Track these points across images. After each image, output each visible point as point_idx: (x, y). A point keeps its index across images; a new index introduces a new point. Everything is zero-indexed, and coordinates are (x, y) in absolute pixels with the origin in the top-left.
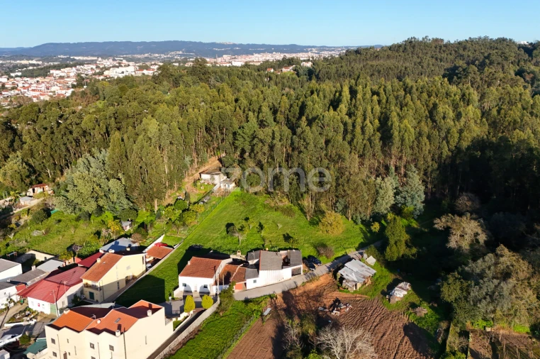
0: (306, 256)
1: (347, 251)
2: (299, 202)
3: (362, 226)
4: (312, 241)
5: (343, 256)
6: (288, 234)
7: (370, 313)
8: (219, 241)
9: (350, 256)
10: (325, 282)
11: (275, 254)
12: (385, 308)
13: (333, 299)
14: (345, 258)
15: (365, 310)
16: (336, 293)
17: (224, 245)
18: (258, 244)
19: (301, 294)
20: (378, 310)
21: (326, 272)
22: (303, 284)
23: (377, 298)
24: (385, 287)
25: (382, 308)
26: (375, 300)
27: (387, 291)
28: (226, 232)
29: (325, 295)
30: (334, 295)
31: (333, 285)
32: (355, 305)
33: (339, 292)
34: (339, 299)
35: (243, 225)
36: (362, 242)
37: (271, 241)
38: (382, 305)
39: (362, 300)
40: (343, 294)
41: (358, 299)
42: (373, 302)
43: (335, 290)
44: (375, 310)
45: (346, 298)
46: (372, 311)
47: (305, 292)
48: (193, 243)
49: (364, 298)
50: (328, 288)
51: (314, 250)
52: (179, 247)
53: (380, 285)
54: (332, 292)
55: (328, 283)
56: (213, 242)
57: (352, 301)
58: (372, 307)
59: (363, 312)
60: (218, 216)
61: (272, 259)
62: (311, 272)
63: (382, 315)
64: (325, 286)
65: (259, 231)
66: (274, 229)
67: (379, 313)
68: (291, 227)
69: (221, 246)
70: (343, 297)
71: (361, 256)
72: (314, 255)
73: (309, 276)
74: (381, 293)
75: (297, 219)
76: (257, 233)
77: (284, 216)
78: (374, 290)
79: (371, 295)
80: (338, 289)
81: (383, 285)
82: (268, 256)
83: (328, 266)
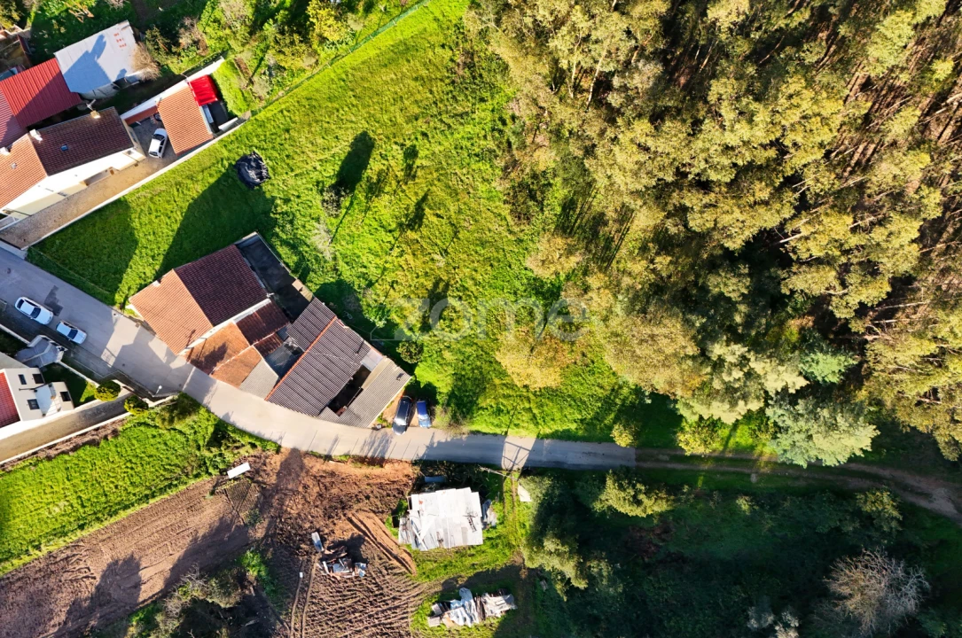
1: (513, 430)
7: (375, 610)
8: (307, 189)
9: (507, 445)
10: (392, 475)
11: (357, 347)
12: (409, 620)
13: (356, 530)
14: (492, 441)
15: (376, 596)
16: (377, 519)
17: (304, 216)
18: (364, 270)
19: (322, 474)
20: (394, 615)
21: (412, 456)
22: (343, 458)
23: (425, 585)
24: (471, 573)
25: (405, 615)
26: (417, 589)
27: (461, 586)
28: (337, 168)
29: (354, 512)
30: (369, 523)
31: (394, 496)
32: (373, 573)
33: (384, 523)
34: (367, 538)
35: (388, 169)
36: (568, 431)
37: (397, 282)
38: (413, 609)
39: (397, 571)
40: (384, 532)
41: (395, 563)
42: (407, 591)
43: (383, 512)
44: (390, 609)
45: (380, 544)
46: (385, 607)
47: (332, 474)
48: (256, 148)
49: (407, 569)
50: (377, 497)
51: (449, 380)
52: (226, 139)
53: (469, 561)
54: (374, 512)
55: (394, 482)
56: (291, 182)
57: (381, 559)
58: (395, 598)
59: (368, 597)
60: (369, 75)
61: (331, 366)
62: (389, 434)
63: (388, 628)
64: (381, 486)
65: (400, 225)
66: (439, 242)
67: (389, 621)
68: (476, 265)
69: (294, 215)
70: (376, 539)
71: (521, 465)
72: (441, 391)
73: (374, 443)
74: (445, 582)
75: (521, 241)
76: (390, 231)
77: (502, 206)
78: (446, 563)
79: (424, 573)
80: (390, 512)
81: (473, 565)
82: (335, 349)
83: (436, 440)
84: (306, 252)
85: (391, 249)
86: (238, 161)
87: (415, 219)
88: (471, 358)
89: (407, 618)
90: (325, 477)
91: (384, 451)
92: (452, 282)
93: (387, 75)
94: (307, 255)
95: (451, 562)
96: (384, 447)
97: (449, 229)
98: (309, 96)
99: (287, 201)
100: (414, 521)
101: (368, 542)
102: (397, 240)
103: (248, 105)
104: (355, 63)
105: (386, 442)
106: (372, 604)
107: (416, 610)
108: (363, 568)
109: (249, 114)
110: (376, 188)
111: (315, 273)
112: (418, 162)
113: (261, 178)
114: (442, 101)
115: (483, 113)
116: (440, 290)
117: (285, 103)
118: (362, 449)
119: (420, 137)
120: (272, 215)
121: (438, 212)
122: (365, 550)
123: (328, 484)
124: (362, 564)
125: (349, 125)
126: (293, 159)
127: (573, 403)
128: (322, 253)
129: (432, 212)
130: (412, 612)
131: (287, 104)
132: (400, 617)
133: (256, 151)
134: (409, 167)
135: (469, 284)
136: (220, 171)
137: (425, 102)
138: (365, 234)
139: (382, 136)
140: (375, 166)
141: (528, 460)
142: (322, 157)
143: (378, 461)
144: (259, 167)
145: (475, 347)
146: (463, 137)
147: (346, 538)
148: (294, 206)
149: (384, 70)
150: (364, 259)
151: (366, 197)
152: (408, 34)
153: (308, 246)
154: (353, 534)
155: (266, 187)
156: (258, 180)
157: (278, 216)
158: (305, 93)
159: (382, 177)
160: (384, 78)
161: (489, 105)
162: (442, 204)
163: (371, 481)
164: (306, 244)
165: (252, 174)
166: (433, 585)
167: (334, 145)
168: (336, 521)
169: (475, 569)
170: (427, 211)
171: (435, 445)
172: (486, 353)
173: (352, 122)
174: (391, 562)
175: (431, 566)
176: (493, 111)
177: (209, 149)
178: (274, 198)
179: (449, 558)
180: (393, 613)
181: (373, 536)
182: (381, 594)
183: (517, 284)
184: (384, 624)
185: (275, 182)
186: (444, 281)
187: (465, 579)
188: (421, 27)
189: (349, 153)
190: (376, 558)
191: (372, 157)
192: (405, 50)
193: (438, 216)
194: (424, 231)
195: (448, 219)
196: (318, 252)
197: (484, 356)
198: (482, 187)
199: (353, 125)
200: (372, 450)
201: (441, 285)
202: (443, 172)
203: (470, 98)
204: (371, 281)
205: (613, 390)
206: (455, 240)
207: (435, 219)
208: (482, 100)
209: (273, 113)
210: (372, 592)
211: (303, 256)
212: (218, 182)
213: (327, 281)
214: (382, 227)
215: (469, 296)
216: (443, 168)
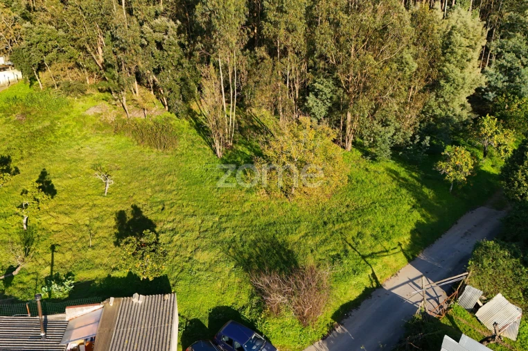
0: (203, 315)
1: (378, 266)
2: (194, 107)
3: (392, 165)
4: (228, 234)
5: (367, 293)
6: (136, 211)
9: (396, 291)
77: (139, 147)
145: (230, 231)
172: (249, 226)
197: (250, 229)
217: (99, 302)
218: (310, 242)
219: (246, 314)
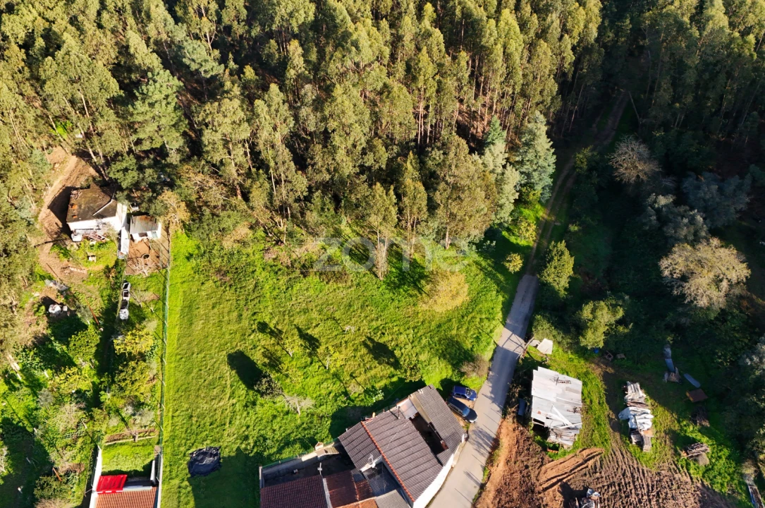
1: (494, 336)
4: (424, 340)
7: (634, 495)
8: (245, 417)
9: (505, 347)
10: (511, 441)
11: (393, 417)
12: (645, 468)
13: (556, 487)
14: (499, 356)
15: (620, 490)
16: (548, 465)
17: (266, 428)
18: (332, 395)
19: (496, 502)
20: (640, 481)
21: (498, 416)
22: (487, 473)
23: (614, 445)
24: (606, 406)
25: (641, 471)
26: (617, 453)
27: (617, 417)
28: (243, 386)
29: (538, 484)
30: (551, 474)
31: (530, 445)
32: (599, 486)
33: (553, 461)
34: (564, 481)
35: (265, 348)
36: (503, 303)
37: (352, 373)
38: (635, 462)
39: (598, 464)
40: (561, 463)
41: (591, 463)
42: (617, 462)
43: (543, 459)
44: (634, 482)
45: (571, 471)
46: (632, 487)
47: (499, 491)
48: (189, 449)
49: (597, 455)
50: (528, 460)
51: (443, 364)
52: (165, 475)
53: (596, 406)
54: (541, 466)
55: (518, 442)
56: (233, 429)
57: (585, 475)
58: (624, 475)
59: (621, 497)
60: (190, 338)
61: (402, 441)
62: (474, 428)
63: (653, 490)
64: (519, 453)
65: (310, 355)
66: (335, 333)
67: (645, 486)
68: (363, 315)
69: (261, 436)
70: (566, 473)
71: (522, 341)
72: (449, 375)
73: (479, 443)
74: (613, 429)
75: (359, 284)
76: (311, 363)
77: (329, 285)
78: (595, 423)
79: (602, 443)
80: (544, 453)
81: (599, 403)
82: (388, 433)
83: (489, 395)
84: (296, 436)
85: (325, 367)
86: (189, 472)
87: (312, 343)
88: (431, 342)
89: (643, 470)
90: (500, 499)
91: (488, 437)
92: (369, 335)
93: (198, 325)
94: (299, 436)
95: (595, 419)
96: (484, 435)
97: (330, 323)
98: (176, 389)
99: (246, 438)
100: (555, 425)
101: (569, 481)
102: (320, 361)
103: (151, 444)
104: (175, 345)
105: (480, 433)
106: (628, 497)
107: (636, 459)
108: (593, 492)
109: (157, 447)
110: (274, 362)
111: (317, 433)
112: (272, 326)
113: (216, 455)
114: (239, 296)
115: (261, 275)
116: (371, 345)
117: (168, 411)
118: (482, 454)
119: (255, 317)
120: (251, 455)
121: (314, 325)
122: (576, 485)
123: (507, 499)
124: (588, 492)
125: (216, 365)
126: (216, 420)
127: (483, 293)
128: (303, 423)
129: (311, 329)
130: (638, 464)
131: (171, 410)
132: (641, 476)
133: (190, 452)
134: (272, 333)
135: (374, 324)
136: (189, 492)
137: (233, 307)
138: (305, 383)
139: (239, 344)
140: (258, 358)
141: (520, 337)
142: (228, 395)
143: (496, 444)
144: (205, 454)
145: (424, 338)
146: (271, 293)
147: (561, 499)
148: (253, 434)
149: (193, 326)
150: (324, 392)
151: (277, 372)
152: (180, 303)
153: (293, 432)
154: (558, 491)
155: (225, 453)
156: (216, 458)
157: (255, 450)
158: (172, 392)
159: (268, 354)
160: (199, 328)
161: (259, 270)
162: (310, 321)
163: (513, 460)
164: (289, 434)
165: (208, 460)
166: (614, 439)
167: (224, 382)
168: (544, 503)
169: (603, 403)
170: (309, 332)
171: (493, 396)
172: (431, 331)
173: (215, 362)
174: (590, 466)
175: (596, 435)
176: (264, 269)
177: (163, 497)
178: (238, 449)
179: (592, 419)
180: (638, 480)
181: (562, 475)
182: (619, 485)
183: (387, 296)
184: (648, 492)
185: (225, 444)
186: (365, 340)
187: (611, 413)
188: (181, 293)
189: (237, 372)
190: (584, 478)
191: (250, 356)
192: (189, 309)
193: (317, 326)
194: (323, 340)
195: (322, 321)
196: (300, 426)
197: (432, 333)
198: (311, 292)
199: (219, 362)
200: (485, 446)
201: (369, 343)
202: (287, 312)
203: (247, 279)
204: (343, 393)
205: (481, 270)
206: (339, 322)
207: (317, 330)
208: (253, 272)
209: (170, 425)
210: (616, 492)
211: (299, 439)
212: (196, 498)
213: (328, 427)
214: (305, 367)
215: (383, 327)
216: (285, 311)
217: (407, 398)
218: (462, 332)
219: (454, 379)
